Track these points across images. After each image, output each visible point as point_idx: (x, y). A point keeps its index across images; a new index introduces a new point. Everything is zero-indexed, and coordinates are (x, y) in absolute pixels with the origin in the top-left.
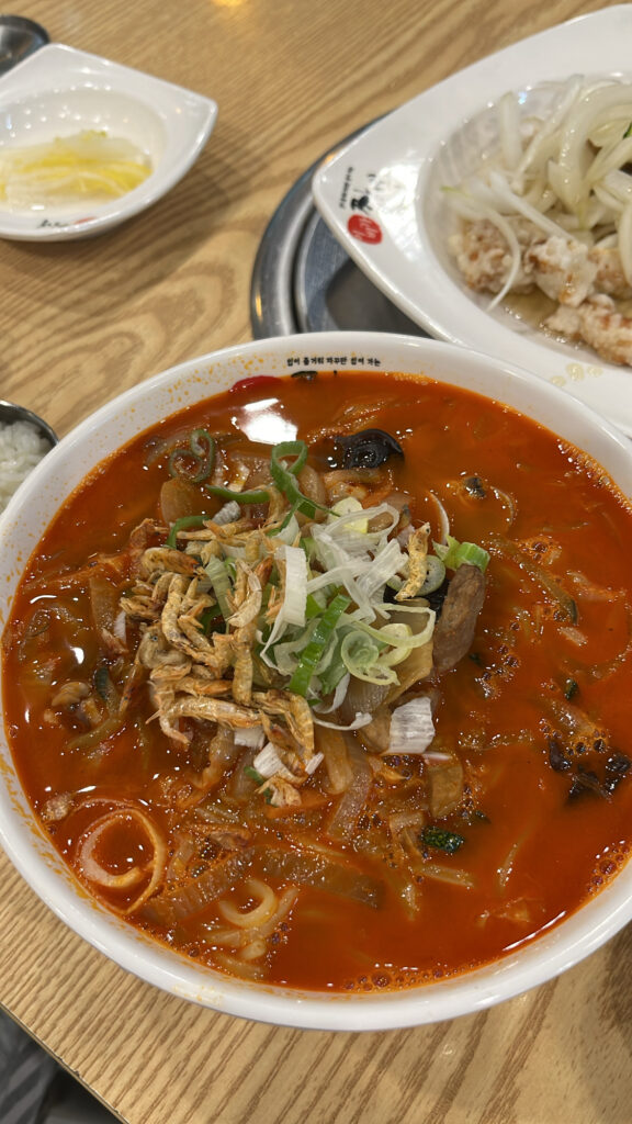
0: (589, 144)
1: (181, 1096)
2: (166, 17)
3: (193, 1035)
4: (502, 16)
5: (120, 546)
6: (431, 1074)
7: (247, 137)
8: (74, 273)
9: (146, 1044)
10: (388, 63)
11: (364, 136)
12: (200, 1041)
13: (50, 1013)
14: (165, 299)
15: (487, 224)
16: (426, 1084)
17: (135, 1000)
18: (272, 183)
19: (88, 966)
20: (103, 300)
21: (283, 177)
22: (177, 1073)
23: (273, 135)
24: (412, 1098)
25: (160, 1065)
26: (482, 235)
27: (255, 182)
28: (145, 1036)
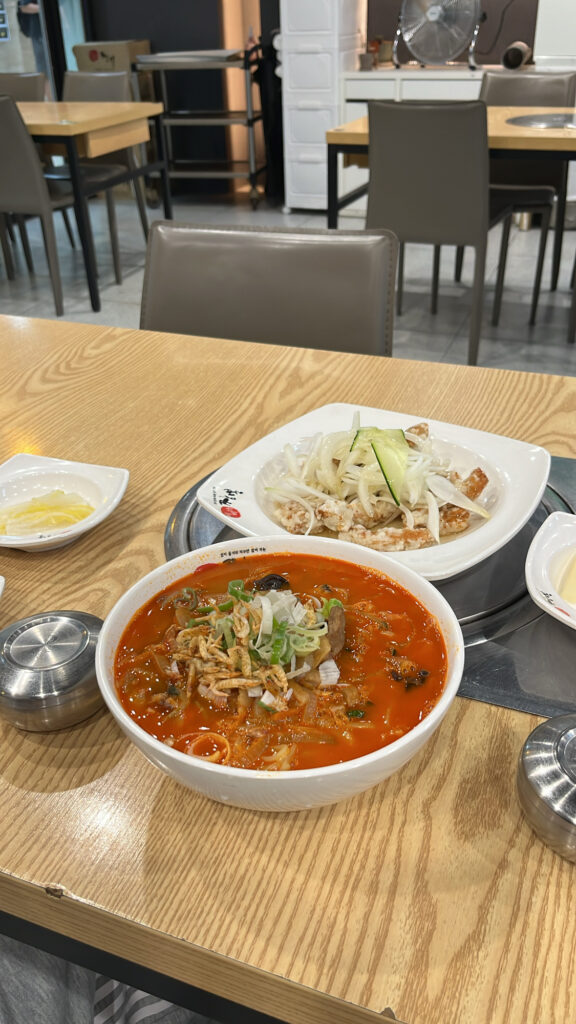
0: (334, 460)
1: (248, 932)
2: (73, 438)
3: (245, 903)
4: (267, 420)
5: (162, 638)
6: (380, 886)
7: (140, 489)
8: (55, 566)
9: (219, 915)
10: (211, 447)
11: (213, 476)
12: (250, 905)
13: (157, 916)
14: (116, 570)
15: (292, 502)
16: (379, 891)
17: (206, 896)
18: (163, 508)
19: (173, 888)
20: (79, 576)
21: (168, 505)
22: (242, 924)
23: (156, 486)
24: (374, 899)
25: (231, 922)
26: (292, 508)
27: (152, 509)
28: (217, 911)
